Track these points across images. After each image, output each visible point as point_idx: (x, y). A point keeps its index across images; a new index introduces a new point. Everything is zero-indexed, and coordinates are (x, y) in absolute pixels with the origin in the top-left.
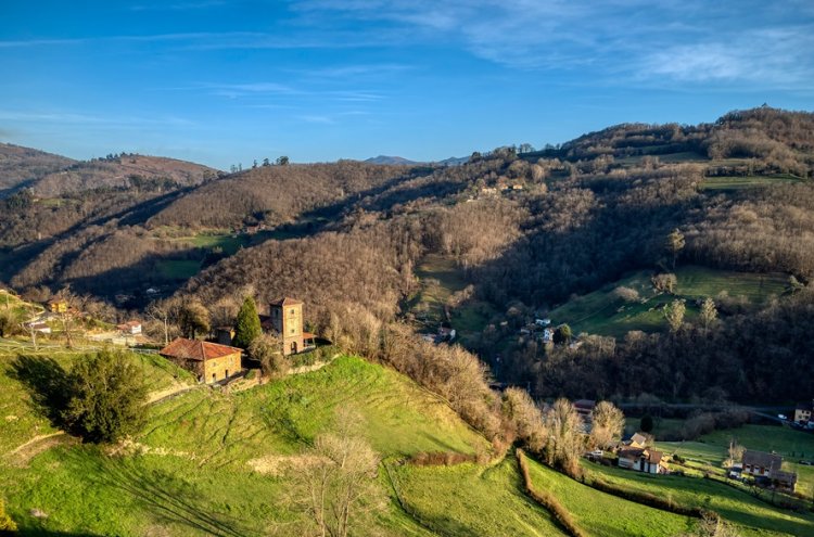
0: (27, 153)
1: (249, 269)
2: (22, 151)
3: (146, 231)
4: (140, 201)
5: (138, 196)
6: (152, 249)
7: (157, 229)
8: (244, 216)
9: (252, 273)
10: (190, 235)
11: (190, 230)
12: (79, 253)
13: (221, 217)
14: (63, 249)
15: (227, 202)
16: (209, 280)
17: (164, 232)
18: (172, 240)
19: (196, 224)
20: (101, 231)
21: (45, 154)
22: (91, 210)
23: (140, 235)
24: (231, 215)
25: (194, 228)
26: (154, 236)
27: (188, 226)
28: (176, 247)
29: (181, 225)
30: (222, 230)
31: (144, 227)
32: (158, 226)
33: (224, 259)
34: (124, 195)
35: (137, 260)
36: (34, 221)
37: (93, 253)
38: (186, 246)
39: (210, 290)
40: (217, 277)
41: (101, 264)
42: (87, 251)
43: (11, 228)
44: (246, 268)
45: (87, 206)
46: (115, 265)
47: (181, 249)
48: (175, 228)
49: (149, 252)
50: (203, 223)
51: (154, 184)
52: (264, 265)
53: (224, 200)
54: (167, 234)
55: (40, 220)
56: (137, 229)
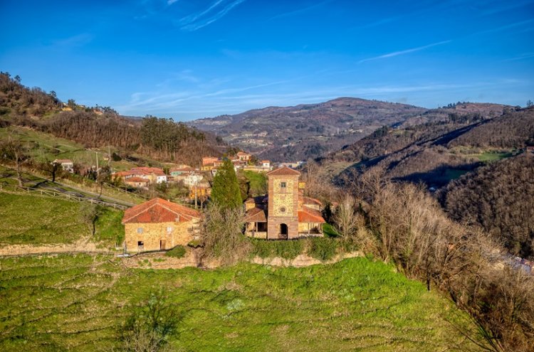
0: (405, 108)
1: (499, 176)
2: (403, 106)
3: (445, 149)
4: (451, 130)
5: (452, 126)
6: (446, 161)
7: (454, 148)
8: (527, 138)
9: (499, 179)
10: (479, 153)
11: (479, 148)
12: (399, 162)
13: (507, 139)
14: (391, 160)
15: (515, 127)
16: (464, 182)
17: (459, 150)
18: (464, 156)
19: (485, 145)
20: (418, 149)
21: (415, 107)
22: (419, 137)
23: (440, 152)
24: (515, 138)
25: (483, 147)
26: (451, 152)
27: (478, 146)
28: (465, 161)
29: (473, 145)
30: (505, 149)
31: (445, 146)
32: (455, 146)
33: (480, 167)
34: (443, 127)
35: (433, 168)
36: (385, 144)
37: (406, 163)
38: (472, 160)
39: (462, 190)
40: (470, 180)
41: (409, 170)
42: (403, 161)
43: (372, 147)
44: (495, 175)
45: (418, 134)
46: (418, 170)
47: (468, 162)
48: (468, 148)
49: (443, 164)
50: (490, 144)
51: (466, 118)
52: (512, 173)
53: (513, 126)
54: (461, 151)
55: (388, 143)
56: (440, 147)
